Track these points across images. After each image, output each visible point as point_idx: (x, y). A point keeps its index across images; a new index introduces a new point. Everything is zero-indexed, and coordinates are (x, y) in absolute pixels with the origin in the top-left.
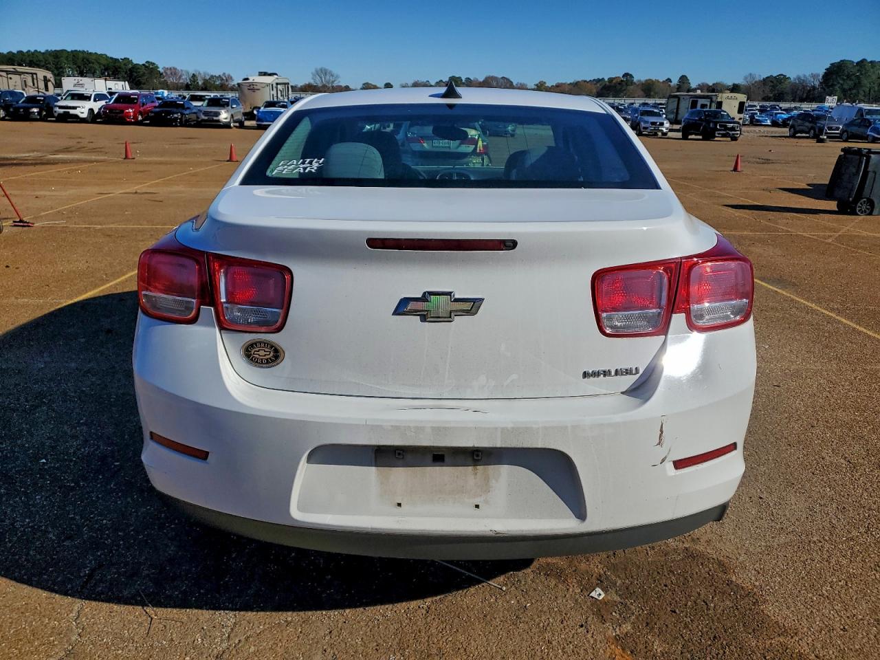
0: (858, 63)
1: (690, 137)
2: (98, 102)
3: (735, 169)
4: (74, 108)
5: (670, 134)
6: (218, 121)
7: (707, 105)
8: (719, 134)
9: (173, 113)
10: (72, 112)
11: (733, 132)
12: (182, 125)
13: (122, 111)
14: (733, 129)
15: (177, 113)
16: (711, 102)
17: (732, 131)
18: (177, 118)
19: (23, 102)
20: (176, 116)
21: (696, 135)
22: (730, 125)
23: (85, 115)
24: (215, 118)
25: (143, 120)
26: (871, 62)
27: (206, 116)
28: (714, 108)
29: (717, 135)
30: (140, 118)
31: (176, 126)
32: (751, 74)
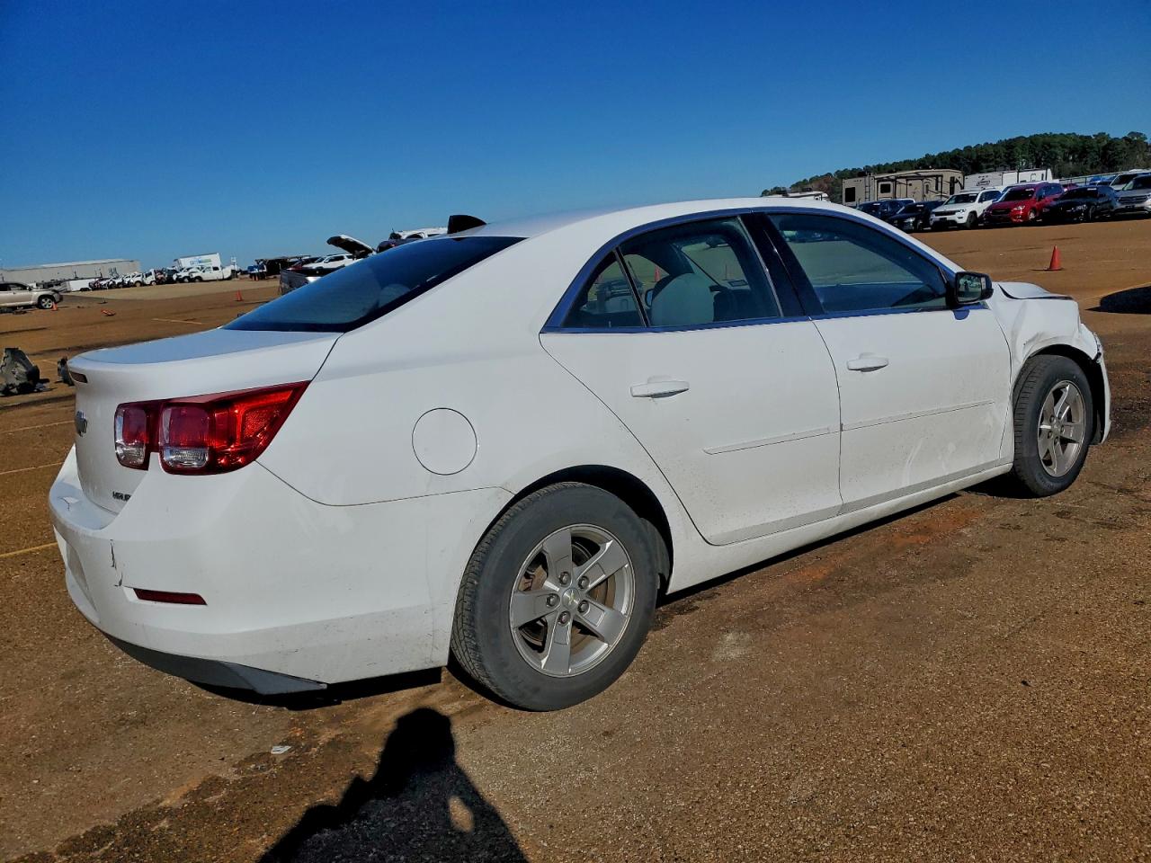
2: (984, 203)
4: (953, 213)
6: (1142, 209)
9: (1075, 205)
10: (949, 218)
12: (1087, 220)
13: (1008, 210)
15: (1082, 204)
18: (1080, 211)
19: (902, 212)
20: (1079, 208)
23: (963, 221)
24: (1137, 205)
25: (1036, 218)
27: (1123, 204)
30: (1032, 216)
31: (1078, 222)
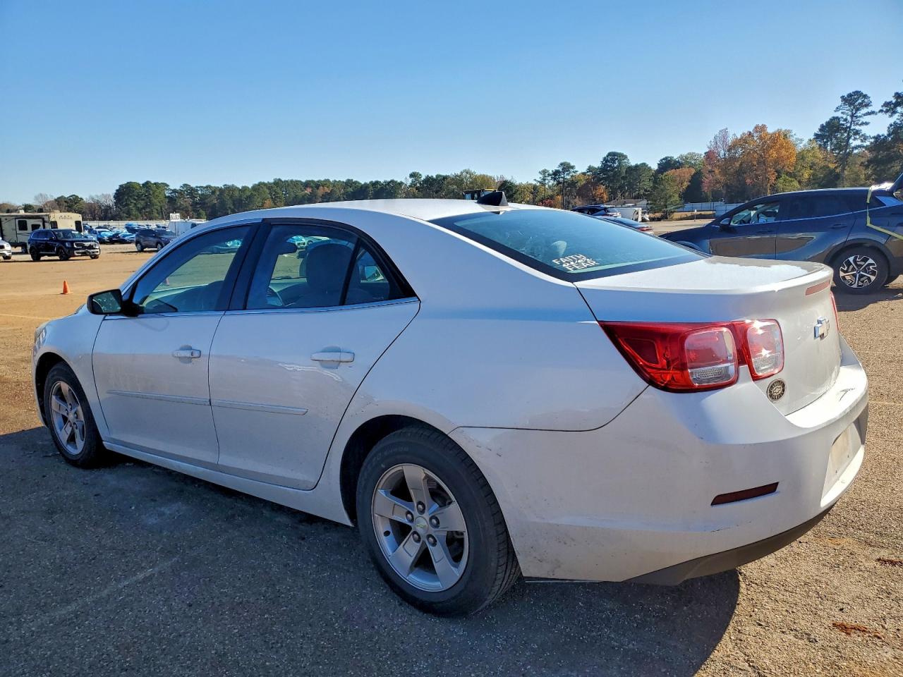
0: (143, 185)
1: (42, 258)
3: (65, 291)
5: (14, 258)
7: (39, 226)
8: (77, 253)
11: (92, 251)
14: (91, 247)
16: (44, 222)
17: (90, 249)
21: (49, 255)
22: (87, 244)
26: (155, 184)
28: (48, 227)
29: (76, 254)
32: (41, 195)
